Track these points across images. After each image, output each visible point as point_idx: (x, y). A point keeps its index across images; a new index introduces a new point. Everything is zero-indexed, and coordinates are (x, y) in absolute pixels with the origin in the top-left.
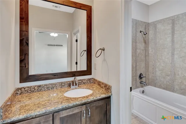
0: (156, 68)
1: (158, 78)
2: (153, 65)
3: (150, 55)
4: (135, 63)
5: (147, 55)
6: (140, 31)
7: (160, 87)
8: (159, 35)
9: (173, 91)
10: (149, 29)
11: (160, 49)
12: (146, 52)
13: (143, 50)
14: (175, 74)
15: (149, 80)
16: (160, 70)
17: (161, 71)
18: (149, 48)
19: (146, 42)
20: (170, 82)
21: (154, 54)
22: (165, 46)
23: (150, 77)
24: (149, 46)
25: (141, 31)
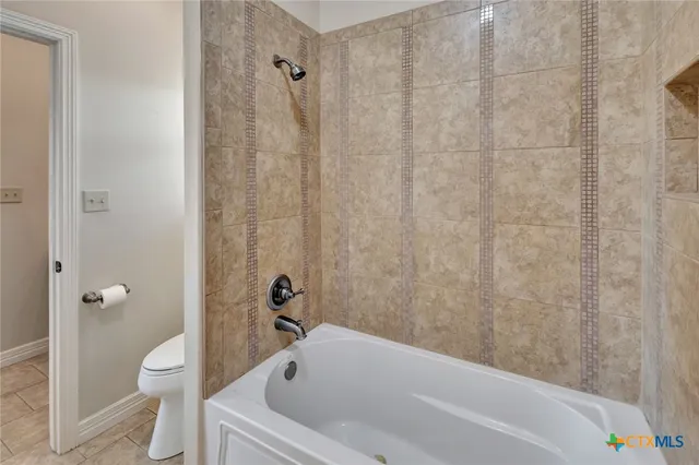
0: (347, 242)
1: (355, 286)
2: (337, 230)
3: (325, 182)
4: (245, 227)
5: (310, 184)
6: (276, 57)
7: (363, 326)
8: (357, 95)
9: (410, 339)
10: (317, 62)
11: (360, 154)
12: (305, 168)
13: (290, 158)
14: (415, 266)
15: (319, 298)
16: (361, 251)
17: (366, 254)
18: (319, 149)
19: (305, 119)
20: (399, 301)
21: (338, 179)
22: (380, 140)
23: (326, 282)
24: (318, 140)
25: (282, 57)
